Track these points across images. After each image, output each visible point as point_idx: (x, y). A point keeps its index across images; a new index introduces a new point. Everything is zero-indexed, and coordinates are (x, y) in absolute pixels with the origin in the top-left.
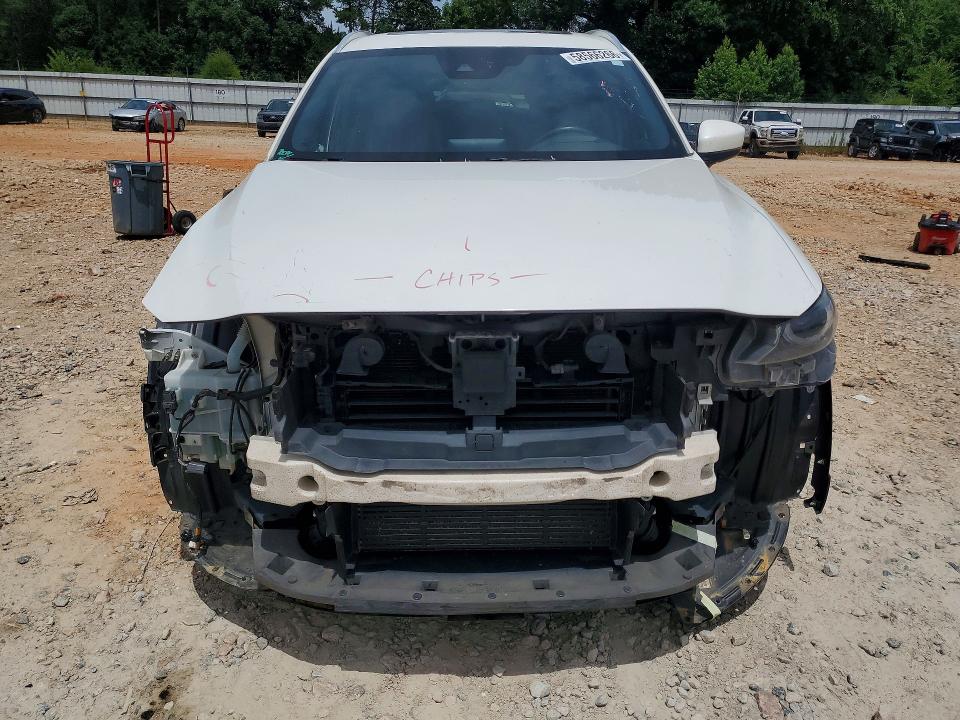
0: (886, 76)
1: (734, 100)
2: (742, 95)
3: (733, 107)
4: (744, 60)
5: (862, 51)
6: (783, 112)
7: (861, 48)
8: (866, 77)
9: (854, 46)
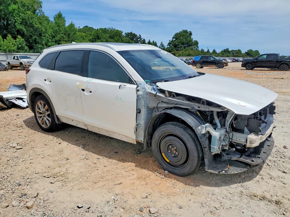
0: (43, 45)
1: (5, 52)
2: (8, 51)
3: (6, 54)
4: (5, 39)
5: (34, 38)
6: (28, 56)
7: (33, 37)
8: (37, 45)
9: (31, 36)
